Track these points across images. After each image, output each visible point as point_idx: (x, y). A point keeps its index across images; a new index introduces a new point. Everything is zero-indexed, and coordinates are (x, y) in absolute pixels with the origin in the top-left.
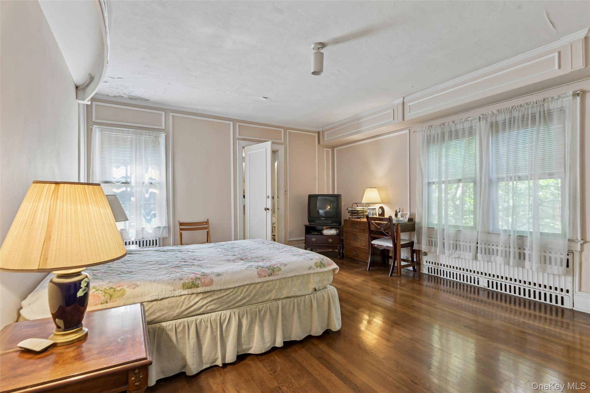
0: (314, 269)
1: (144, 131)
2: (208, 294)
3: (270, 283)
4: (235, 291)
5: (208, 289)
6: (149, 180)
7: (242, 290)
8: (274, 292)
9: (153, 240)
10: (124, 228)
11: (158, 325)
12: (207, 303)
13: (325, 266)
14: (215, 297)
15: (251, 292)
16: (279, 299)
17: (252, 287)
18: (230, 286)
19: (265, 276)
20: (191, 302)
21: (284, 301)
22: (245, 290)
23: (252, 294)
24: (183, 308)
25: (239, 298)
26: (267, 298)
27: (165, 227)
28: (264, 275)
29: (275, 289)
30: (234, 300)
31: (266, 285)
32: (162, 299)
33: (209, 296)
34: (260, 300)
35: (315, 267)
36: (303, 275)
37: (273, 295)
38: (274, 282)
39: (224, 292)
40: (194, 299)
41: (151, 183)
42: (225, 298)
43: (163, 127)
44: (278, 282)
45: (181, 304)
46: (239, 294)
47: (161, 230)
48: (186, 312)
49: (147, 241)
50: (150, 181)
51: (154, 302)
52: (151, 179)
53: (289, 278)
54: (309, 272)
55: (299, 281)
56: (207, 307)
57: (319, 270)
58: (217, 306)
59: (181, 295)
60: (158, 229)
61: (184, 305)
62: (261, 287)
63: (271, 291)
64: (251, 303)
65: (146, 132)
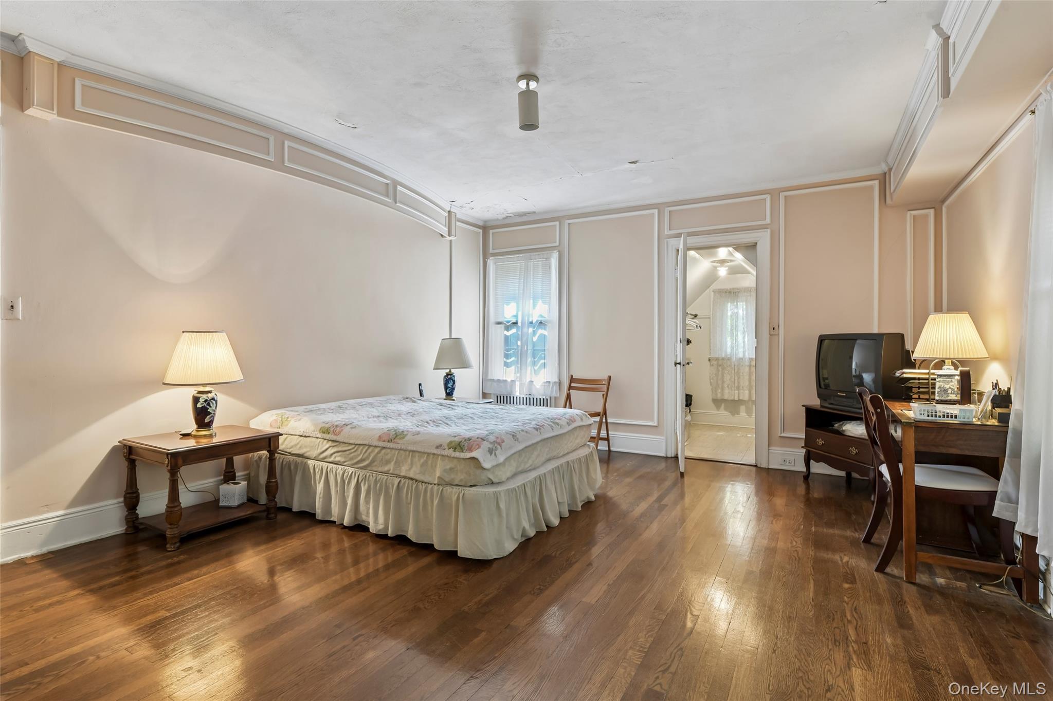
0: (445, 449)
1: (534, 254)
2: (335, 444)
3: (389, 450)
4: (356, 448)
5: (334, 438)
6: (539, 317)
7: (362, 450)
8: (393, 463)
9: (544, 399)
10: (513, 379)
11: (305, 460)
12: (334, 453)
13: (462, 450)
14: (340, 449)
15: (370, 454)
16: (398, 476)
17: (371, 449)
18: (351, 442)
19: (384, 441)
20: (324, 446)
21: (403, 481)
22: (364, 450)
23: (371, 458)
24: (320, 451)
25: (359, 458)
26: (386, 469)
27: (555, 382)
28: (384, 439)
29: (393, 460)
30: (355, 459)
31: (383, 451)
32: (305, 437)
33: (335, 446)
34: (380, 469)
35: (446, 447)
36: (429, 454)
37: (391, 467)
38: (393, 451)
39: (348, 446)
40: (326, 445)
41: (541, 323)
42: (348, 452)
43: (557, 244)
44: (397, 452)
45: (317, 446)
46: (359, 453)
47: (551, 386)
48: (322, 456)
49: (537, 399)
50: (540, 319)
51: (302, 438)
52: (541, 316)
53: (410, 451)
54: (435, 451)
55: (422, 461)
56: (335, 458)
57: (450, 452)
58: (343, 460)
59: (317, 438)
60: (547, 384)
61: (320, 447)
62: (379, 453)
63: (388, 462)
64: (372, 469)
65: (536, 255)
